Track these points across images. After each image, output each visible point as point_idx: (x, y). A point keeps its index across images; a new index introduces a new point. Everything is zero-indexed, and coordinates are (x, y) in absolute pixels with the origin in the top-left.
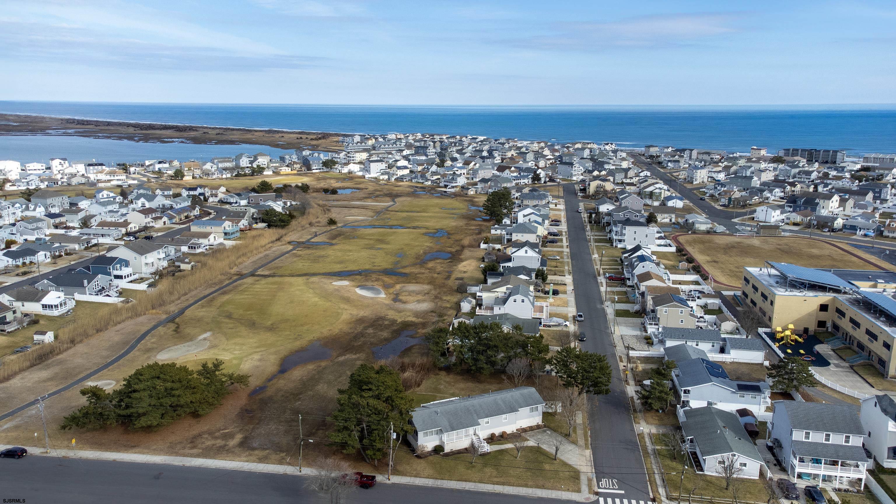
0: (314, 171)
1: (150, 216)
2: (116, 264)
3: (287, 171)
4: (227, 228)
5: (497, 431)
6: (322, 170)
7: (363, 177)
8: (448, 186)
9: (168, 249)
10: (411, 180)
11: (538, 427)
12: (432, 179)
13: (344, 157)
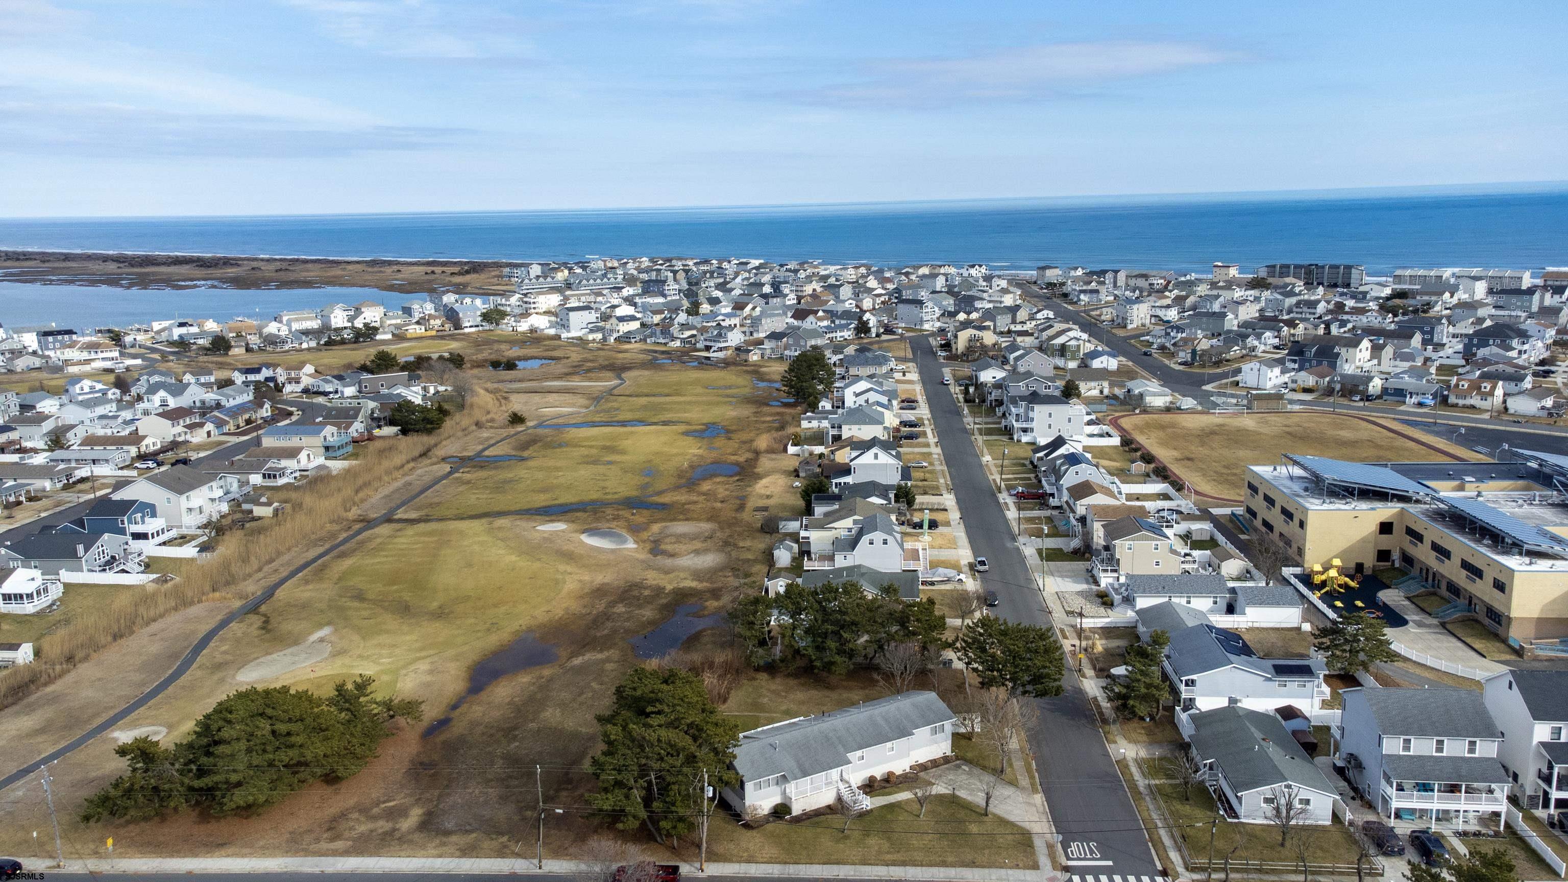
0: (467, 330)
1: (181, 422)
2: (135, 512)
3: (418, 331)
4: (329, 438)
5: (878, 772)
6: (481, 328)
7: (558, 337)
8: (711, 347)
9: (226, 481)
10: (645, 340)
11: (946, 760)
12: (682, 336)
13: (518, 303)
